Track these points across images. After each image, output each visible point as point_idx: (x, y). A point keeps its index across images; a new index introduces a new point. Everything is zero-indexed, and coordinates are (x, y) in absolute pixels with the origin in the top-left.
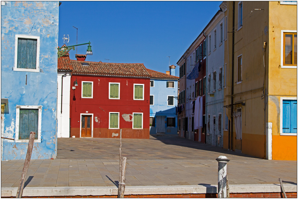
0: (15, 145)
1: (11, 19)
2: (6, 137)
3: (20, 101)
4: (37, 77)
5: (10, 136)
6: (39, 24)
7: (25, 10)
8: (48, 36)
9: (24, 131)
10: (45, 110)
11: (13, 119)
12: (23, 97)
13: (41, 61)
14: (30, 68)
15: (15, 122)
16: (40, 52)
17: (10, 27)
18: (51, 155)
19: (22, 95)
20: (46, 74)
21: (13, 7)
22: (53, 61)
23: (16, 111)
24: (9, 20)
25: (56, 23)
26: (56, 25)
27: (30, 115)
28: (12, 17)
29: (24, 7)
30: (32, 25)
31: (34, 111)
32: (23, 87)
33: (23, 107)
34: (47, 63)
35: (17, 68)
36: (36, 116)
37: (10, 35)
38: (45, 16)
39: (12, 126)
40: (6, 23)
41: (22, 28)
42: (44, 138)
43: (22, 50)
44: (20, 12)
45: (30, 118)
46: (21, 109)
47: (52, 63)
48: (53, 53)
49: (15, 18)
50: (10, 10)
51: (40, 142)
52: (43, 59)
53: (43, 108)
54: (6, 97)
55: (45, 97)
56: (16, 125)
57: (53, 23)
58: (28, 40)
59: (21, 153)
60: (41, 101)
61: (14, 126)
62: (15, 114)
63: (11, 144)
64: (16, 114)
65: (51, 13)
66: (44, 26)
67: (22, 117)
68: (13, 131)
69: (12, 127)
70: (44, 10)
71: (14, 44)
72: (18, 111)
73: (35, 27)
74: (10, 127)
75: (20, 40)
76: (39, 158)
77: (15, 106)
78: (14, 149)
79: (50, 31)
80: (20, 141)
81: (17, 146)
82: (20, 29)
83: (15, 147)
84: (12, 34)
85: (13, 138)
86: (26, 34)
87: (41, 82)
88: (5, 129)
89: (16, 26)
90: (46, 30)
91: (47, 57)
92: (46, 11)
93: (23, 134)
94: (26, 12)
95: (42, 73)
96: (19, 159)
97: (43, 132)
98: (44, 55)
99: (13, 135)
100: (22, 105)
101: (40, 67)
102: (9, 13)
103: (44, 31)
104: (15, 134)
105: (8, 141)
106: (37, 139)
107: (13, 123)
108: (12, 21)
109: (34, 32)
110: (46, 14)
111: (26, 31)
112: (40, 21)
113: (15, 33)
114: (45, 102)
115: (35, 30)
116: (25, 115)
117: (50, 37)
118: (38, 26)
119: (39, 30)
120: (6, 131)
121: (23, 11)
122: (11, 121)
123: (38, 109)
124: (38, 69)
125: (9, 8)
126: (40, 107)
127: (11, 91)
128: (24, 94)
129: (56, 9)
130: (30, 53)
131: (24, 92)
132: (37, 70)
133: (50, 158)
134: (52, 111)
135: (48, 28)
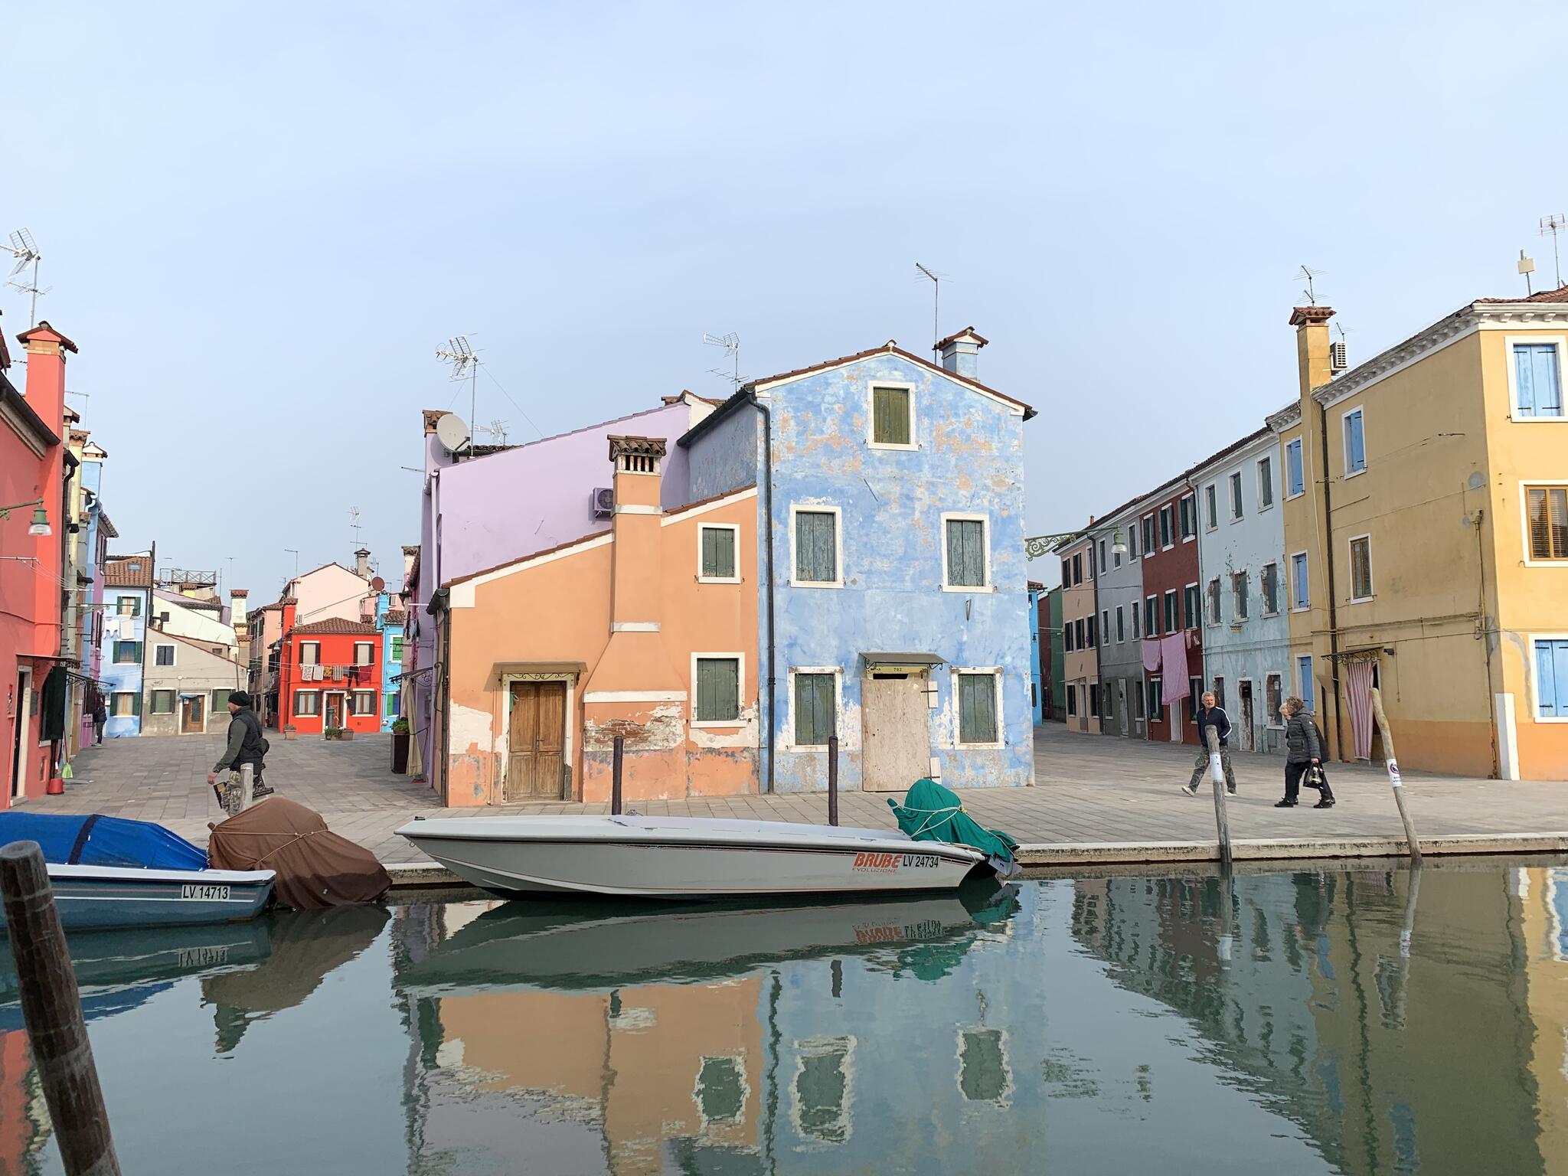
0: (955, 756)
1: (930, 479)
3: (958, 657)
4: (989, 603)
5: (942, 734)
6: (986, 488)
8: (1006, 514)
9: (968, 724)
10: (1009, 677)
11: (947, 698)
12: (963, 648)
13: (995, 568)
14: (972, 585)
15: (951, 704)
16: (992, 549)
17: (929, 498)
19: (961, 644)
20: (1006, 597)
21: (935, 453)
22: (1018, 568)
23: (951, 679)
24: (927, 482)
25: (1019, 485)
26: (1019, 488)
27: (979, 687)
28: (933, 475)
29: (955, 453)
30: (973, 491)
31: (987, 678)
32: (962, 627)
33: (964, 671)
34: (1005, 572)
35: (949, 585)
36: (992, 690)
37: (932, 515)
38: (997, 471)
39: (944, 712)
40: (921, 490)
41: (955, 497)
42: (1011, 739)
43: (953, 545)
44: (947, 464)
45: (977, 694)
46: (961, 676)
47: (1017, 571)
48: (1016, 549)
49: (939, 478)
50: (928, 461)
51: (1003, 747)
52: (998, 563)
53: (1003, 671)
54: (930, 650)
55: (1007, 647)
56: (953, 711)
57: (1013, 484)
58: (965, 524)
59: (968, 774)
60: (1000, 656)
61: (949, 713)
63: (946, 752)
64: (951, 685)
65: (1007, 461)
66: (995, 493)
67: (966, 692)
68: (948, 726)
69: (945, 715)
70: (993, 456)
71: (939, 533)
72: (955, 678)
74: (942, 716)
75: (951, 525)
76: (1004, 785)
77: (951, 667)
78: (953, 764)
79: (1008, 503)
80: (964, 747)
81: (958, 757)
82: (950, 501)
83: (956, 760)
84: (934, 513)
85: (949, 741)
86: (963, 510)
87: (997, 616)
88: (933, 721)
89: (942, 494)
90: (1001, 500)
91: (1005, 558)
93: (967, 730)
95: (997, 594)
97: (1007, 726)
98: (999, 554)
99: (948, 735)
100: (964, 666)
101: (994, 581)
102: (927, 466)
103: (998, 502)
104: (952, 732)
105: (941, 748)
106: (997, 741)
107: (946, 706)
108: (932, 484)
109: (978, 505)
110: (998, 465)
111: (961, 505)
112: (989, 482)
113: (940, 510)
114: (1008, 659)
115: (978, 500)
116: (971, 687)
117: (1009, 516)
118: (985, 492)
119: (986, 503)
120: (935, 725)
122: (943, 701)
123: (993, 675)
124: (990, 585)
125: (926, 456)
126: (997, 671)
127: (940, 636)
128: (965, 643)
129: (1018, 453)
130: (969, 553)
131: (965, 638)
132: (988, 589)
133: (1025, 783)
134: (1022, 679)
135: (1003, 495)
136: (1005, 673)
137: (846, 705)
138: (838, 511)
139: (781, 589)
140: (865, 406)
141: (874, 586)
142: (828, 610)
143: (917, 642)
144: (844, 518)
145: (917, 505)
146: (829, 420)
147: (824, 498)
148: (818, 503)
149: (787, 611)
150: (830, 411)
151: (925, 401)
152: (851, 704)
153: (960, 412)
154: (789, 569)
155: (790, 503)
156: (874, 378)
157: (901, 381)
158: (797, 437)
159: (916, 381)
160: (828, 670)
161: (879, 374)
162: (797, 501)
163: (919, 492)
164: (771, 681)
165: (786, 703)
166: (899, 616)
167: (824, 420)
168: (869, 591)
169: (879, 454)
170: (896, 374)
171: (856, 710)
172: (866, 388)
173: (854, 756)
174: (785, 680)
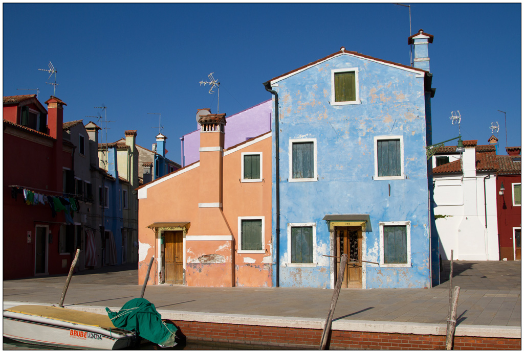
0: (380, 271)
1: (367, 119)
2: (369, 260)
3: (383, 216)
4: (403, 185)
5: (374, 259)
6: (401, 120)
7: (384, 106)
8: (413, 134)
9: (391, 253)
10: (415, 227)
11: (376, 239)
12: (386, 211)
13: (406, 165)
14: (393, 175)
15: (378, 242)
16: (404, 154)
17: (367, 129)
18: (425, 283)
19: (385, 209)
20: (413, 181)
21: (370, 104)
22: (421, 164)
23: (379, 228)
24: (366, 120)
25: (422, 117)
26: (422, 119)
27: (397, 233)
28: (369, 116)
29: (383, 102)
30: (393, 122)
31: (401, 228)
32: (386, 199)
33: (387, 224)
34: (413, 167)
35: (378, 176)
36: (404, 234)
37: (368, 138)
38: (408, 110)
39: (375, 247)
40: (362, 125)
41: (382, 127)
42: (415, 262)
43: (383, 154)
44: (378, 109)
45: (396, 237)
46: (385, 227)
47: (420, 166)
48: (420, 154)
49: (372, 117)
50: (366, 109)
51: (410, 266)
52: (408, 162)
53: (411, 223)
54: (367, 213)
55: (413, 210)
56: (380, 246)
57: (418, 117)
58: (389, 142)
59: (388, 280)
60: (409, 215)
61: (377, 247)
62: (379, 232)
63: (375, 268)
65: (414, 104)
66: (407, 122)
67: (388, 235)
68: (377, 254)
69: (375, 249)
70: (406, 102)
71: (373, 148)
72: (381, 228)
73: (397, 124)
74: (373, 249)
75: (380, 143)
76: (410, 287)
77: (378, 222)
78: (379, 275)
79: (415, 127)
80: (386, 266)
81: (382, 272)
82: (379, 129)
83: (381, 273)
84: (369, 137)
85: (377, 262)
86: (387, 134)
87: (408, 192)
88: (367, 251)
89: (375, 126)
90: (411, 126)
91: (413, 159)
92: (409, 103)
93: (390, 256)
94: (385, 108)
95: (408, 180)
96: (385, 288)
97: (413, 254)
98: (409, 157)
99: (377, 259)
100: (387, 221)
101: (406, 173)
102: (366, 112)
103: (408, 128)
104: (379, 257)
105: (372, 266)
106: (407, 263)
107: (376, 244)
108: (369, 121)
109: (396, 130)
110: (409, 107)
111: (386, 131)
112: (402, 117)
113: (375, 135)
114: (414, 216)
115: (397, 128)
116: (391, 233)
117: (415, 135)
118: (400, 123)
119: (401, 128)
120: (369, 253)
121: (381, 107)
122: (374, 241)
123: (405, 226)
124: (403, 175)
125: (365, 106)
126: (408, 223)
127: (372, 205)
128: (388, 208)
129: (421, 98)
130: (392, 158)
131: (388, 205)
132: (402, 177)
133: (423, 287)
134: (423, 228)
135: (412, 123)
136: (412, 225)
137: (318, 243)
138: (315, 140)
139: (284, 183)
140: (329, 83)
141: (335, 179)
142: (309, 193)
143: (359, 208)
144: (318, 144)
145: (360, 134)
146: (310, 93)
147: (307, 135)
148: (304, 137)
149: (287, 195)
150: (311, 88)
151: (365, 76)
152: (321, 242)
153: (385, 79)
154: (288, 172)
155: (289, 139)
156: (335, 68)
157: (350, 67)
158: (292, 104)
159: (359, 66)
160: (308, 224)
161: (337, 66)
162: (293, 138)
163: (362, 126)
164: (278, 231)
165: (286, 241)
166: (349, 195)
167: (307, 93)
168: (332, 183)
169: (338, 108)
170: (347, 64)
171: (324, 245)
172: (330, 74)
173: (322, 269)
174: (286, 230)
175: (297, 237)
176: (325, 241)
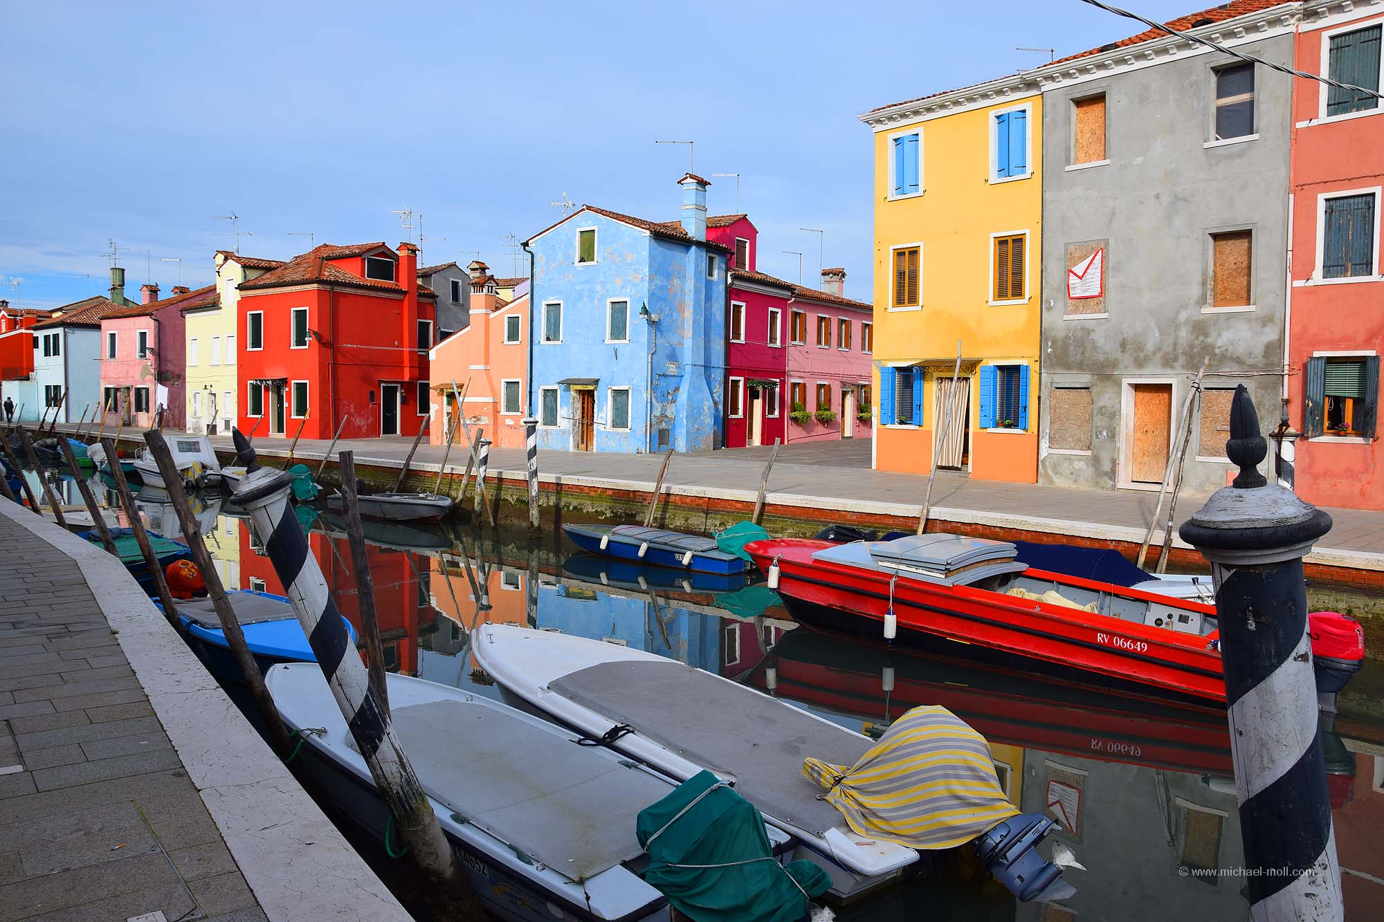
0: (607, 435)
1: (602, 280)
3: (611, 379)
4: (627, 349)
6: (628, 281)
7: (616, 267)
8: (638, 296)
9: (616, 417)
12: (614, 375)
13: (630, 329)
14: (620, 339)
15: (608, 406)
16: (630, 317)
17: (604, 290)
18: (644, 449)
19: (613, 372)
20: (636, 345)
21: (604, 265)
22: (643, 327)
23: (608, 392)
24: (601, 282)
25: (645, 277)
27: (621, 397)
28: (605, 278)
29: (616, 263)
30: (623, 284)
31: (625, 392)
32: (613, 363)
33: (613, 387)
34: (636, 330)
35: (611, 339)
36: (627, 398)
37: (604, 300)
38: (635, 270)
39: (605, 412)
40: (599, 286)
41: (614, 289)
42: (636, 426)
43: (614, 316)
44: (612, 269)
45: (621, 401)
46: (613, 390)
47: (642, 330)
50: (601, 270)
51: (630, 431)
52: (633, 326)
54: (598, 376)
56: (608, 409)
57: (642, 278)
58: (619, 304)
59: (616, 445)
60: (631, 380)
62: (608, 396)
65: (640, 265)
66: (633, 284)
67: (614, 399)
68: (605, 417)
71: (607, 309)
72: (610, 391)
73: (626, 285)
74: (603, 413)
75: (612, 304)
76: (630, 452)
77: (607, 386)
78: (607, 439)
79: (639, 289)
80: (611, 430)
81: (609, 435)
82: (610, 290)
83: (609, 437)
84: (604, 298)
85: (607, 426)
86: (617, 296)
88: (598, 415)
89: (609, 287)
90: (636, 288)
91: (636, 323)
93: (616, 421)
95: (631, 344)
96: (610, 451)
97: (633, 419)
98: (634, 320)
99: (606, 423)
100: (614, 385)
101: (630, 336)
102: (601, 273)
103: (635, 290)
104: (608, 421)
106: (627, 427)
107: (605, 408)
108: (603, 282)
109: (625, 292)
110: (636, 267)
111: (617, 293)
112: (631, 278)
113: (607, 297)
114: (635, 381)
115: (626, 290)
116: (616, 397)
118: (629, 284)
119: (629, 289)
120: (600, 416)
121: (614, 268)
122: (605, 404)
123: (628, 390)
124: (628, 339)
125: (600, 267)
127: (601, 368)
128: (615, 372)
130: (621, 321)
131: (615, 370)
132: (627, 341)
134: (641, 394)
135: (637, 285)
136: (633, 390)
137: (561, 405)
138: (562, 302)
139: (536, 346)
140: (576, 242)
141: (575, 342)
142: (556, 356)
143: (593, 372)
144: (564, 306)
145: (597, 295)
146: (559, 253)
147: (557, 296)
148: (554, 299)
149: (538, 358)
150: (559, 248)
151: (602, 235)
152: (563, 405)
153: (619, 238)
154: (541, 335)
155: (542, 300)
156: (579, 226)
157: (591, 226)
158: (546, 265)
159: (598, 225)
160: (555, 387)
161: (582, 224)
162: (545, 299)
163: (598, 288)
164: (531, 392)
165: (538, 403)
166: (586, 358)
167: (557, 254)
168: (572, 345)
169: (580, 269)
170: (590, 222)
171: (565, 408)
172: (575, 233)
173: (564, 432)
174: (537, 392)
175: (547, 400)
176: (566, 405)
